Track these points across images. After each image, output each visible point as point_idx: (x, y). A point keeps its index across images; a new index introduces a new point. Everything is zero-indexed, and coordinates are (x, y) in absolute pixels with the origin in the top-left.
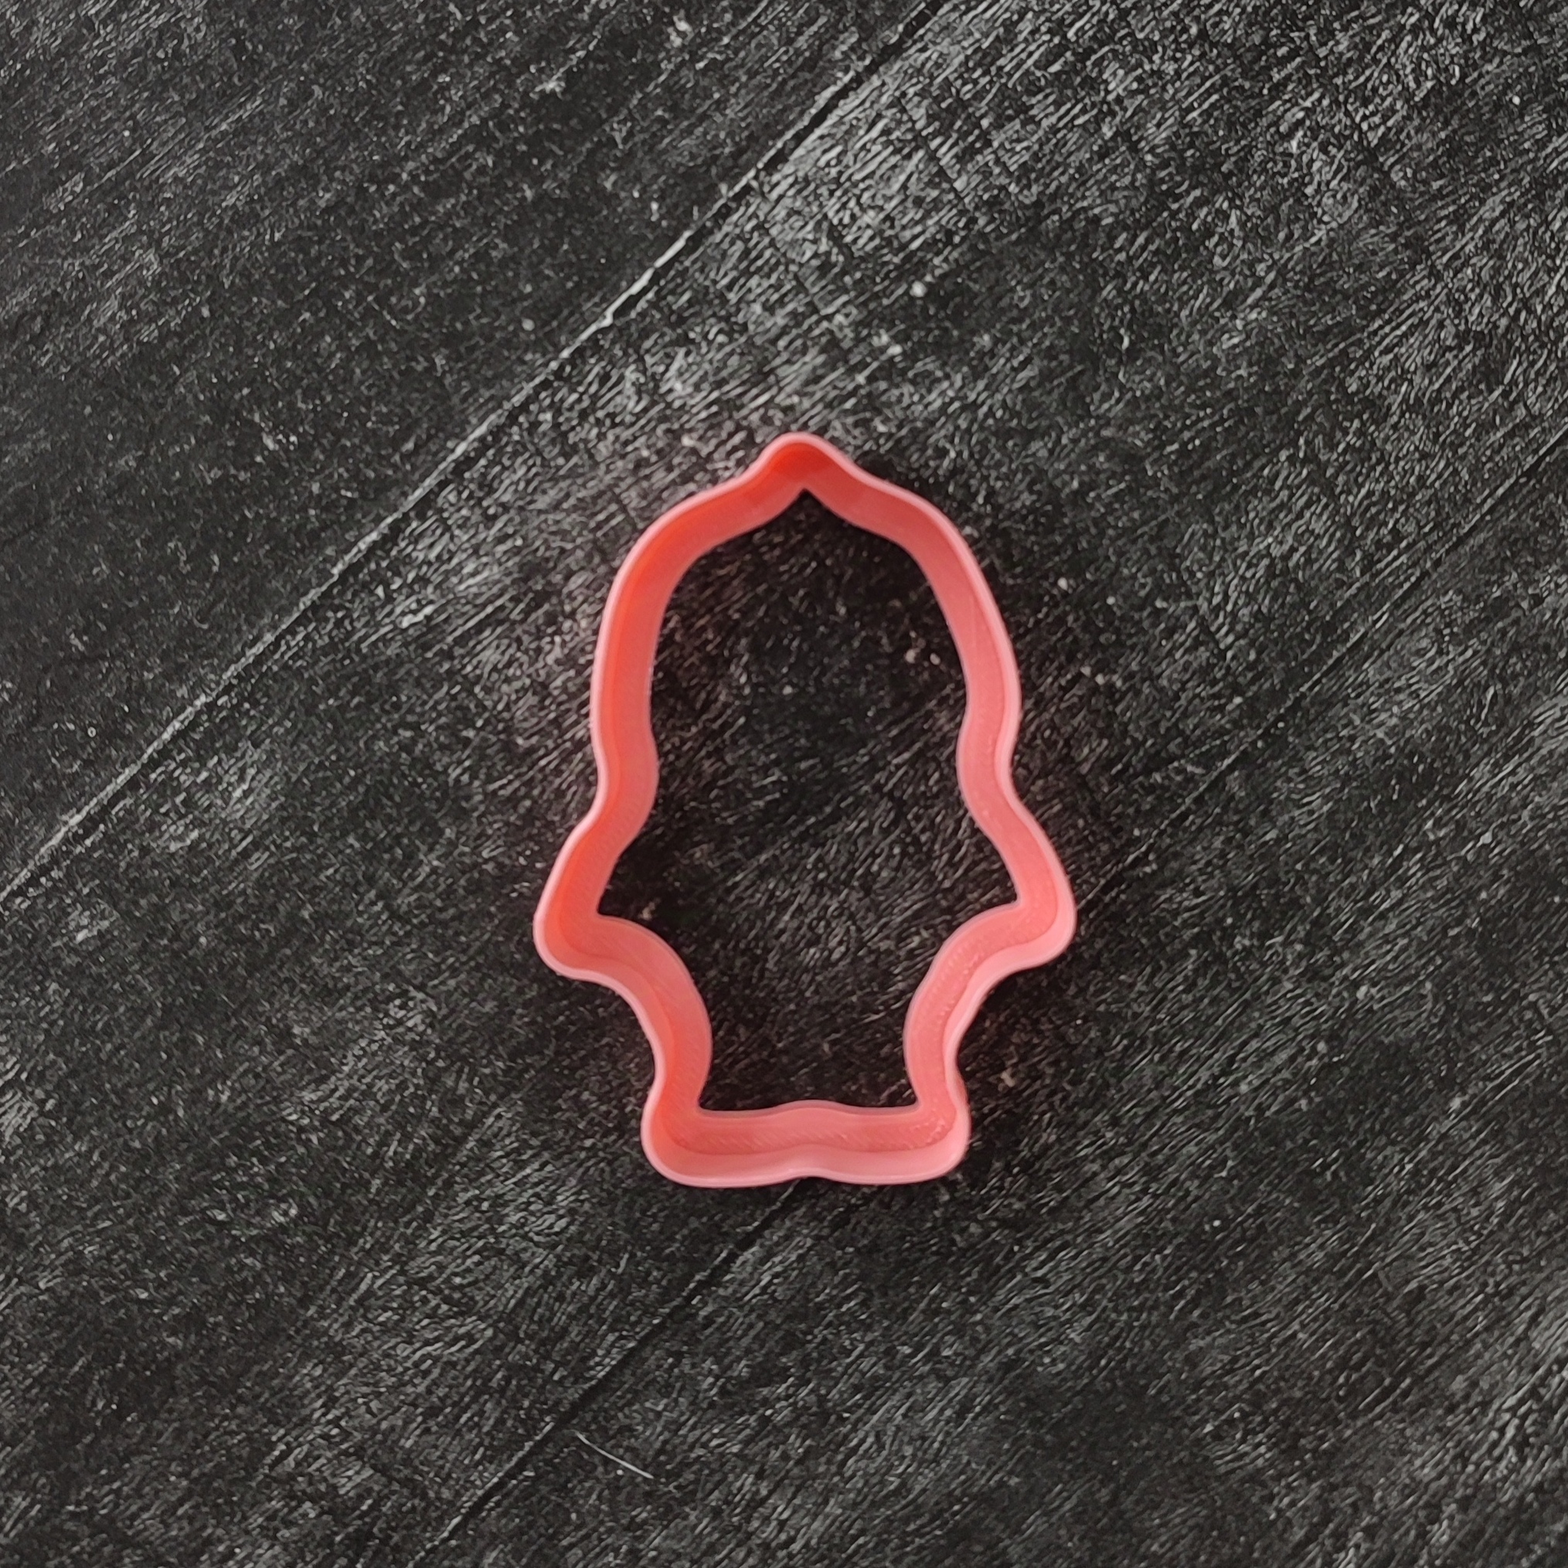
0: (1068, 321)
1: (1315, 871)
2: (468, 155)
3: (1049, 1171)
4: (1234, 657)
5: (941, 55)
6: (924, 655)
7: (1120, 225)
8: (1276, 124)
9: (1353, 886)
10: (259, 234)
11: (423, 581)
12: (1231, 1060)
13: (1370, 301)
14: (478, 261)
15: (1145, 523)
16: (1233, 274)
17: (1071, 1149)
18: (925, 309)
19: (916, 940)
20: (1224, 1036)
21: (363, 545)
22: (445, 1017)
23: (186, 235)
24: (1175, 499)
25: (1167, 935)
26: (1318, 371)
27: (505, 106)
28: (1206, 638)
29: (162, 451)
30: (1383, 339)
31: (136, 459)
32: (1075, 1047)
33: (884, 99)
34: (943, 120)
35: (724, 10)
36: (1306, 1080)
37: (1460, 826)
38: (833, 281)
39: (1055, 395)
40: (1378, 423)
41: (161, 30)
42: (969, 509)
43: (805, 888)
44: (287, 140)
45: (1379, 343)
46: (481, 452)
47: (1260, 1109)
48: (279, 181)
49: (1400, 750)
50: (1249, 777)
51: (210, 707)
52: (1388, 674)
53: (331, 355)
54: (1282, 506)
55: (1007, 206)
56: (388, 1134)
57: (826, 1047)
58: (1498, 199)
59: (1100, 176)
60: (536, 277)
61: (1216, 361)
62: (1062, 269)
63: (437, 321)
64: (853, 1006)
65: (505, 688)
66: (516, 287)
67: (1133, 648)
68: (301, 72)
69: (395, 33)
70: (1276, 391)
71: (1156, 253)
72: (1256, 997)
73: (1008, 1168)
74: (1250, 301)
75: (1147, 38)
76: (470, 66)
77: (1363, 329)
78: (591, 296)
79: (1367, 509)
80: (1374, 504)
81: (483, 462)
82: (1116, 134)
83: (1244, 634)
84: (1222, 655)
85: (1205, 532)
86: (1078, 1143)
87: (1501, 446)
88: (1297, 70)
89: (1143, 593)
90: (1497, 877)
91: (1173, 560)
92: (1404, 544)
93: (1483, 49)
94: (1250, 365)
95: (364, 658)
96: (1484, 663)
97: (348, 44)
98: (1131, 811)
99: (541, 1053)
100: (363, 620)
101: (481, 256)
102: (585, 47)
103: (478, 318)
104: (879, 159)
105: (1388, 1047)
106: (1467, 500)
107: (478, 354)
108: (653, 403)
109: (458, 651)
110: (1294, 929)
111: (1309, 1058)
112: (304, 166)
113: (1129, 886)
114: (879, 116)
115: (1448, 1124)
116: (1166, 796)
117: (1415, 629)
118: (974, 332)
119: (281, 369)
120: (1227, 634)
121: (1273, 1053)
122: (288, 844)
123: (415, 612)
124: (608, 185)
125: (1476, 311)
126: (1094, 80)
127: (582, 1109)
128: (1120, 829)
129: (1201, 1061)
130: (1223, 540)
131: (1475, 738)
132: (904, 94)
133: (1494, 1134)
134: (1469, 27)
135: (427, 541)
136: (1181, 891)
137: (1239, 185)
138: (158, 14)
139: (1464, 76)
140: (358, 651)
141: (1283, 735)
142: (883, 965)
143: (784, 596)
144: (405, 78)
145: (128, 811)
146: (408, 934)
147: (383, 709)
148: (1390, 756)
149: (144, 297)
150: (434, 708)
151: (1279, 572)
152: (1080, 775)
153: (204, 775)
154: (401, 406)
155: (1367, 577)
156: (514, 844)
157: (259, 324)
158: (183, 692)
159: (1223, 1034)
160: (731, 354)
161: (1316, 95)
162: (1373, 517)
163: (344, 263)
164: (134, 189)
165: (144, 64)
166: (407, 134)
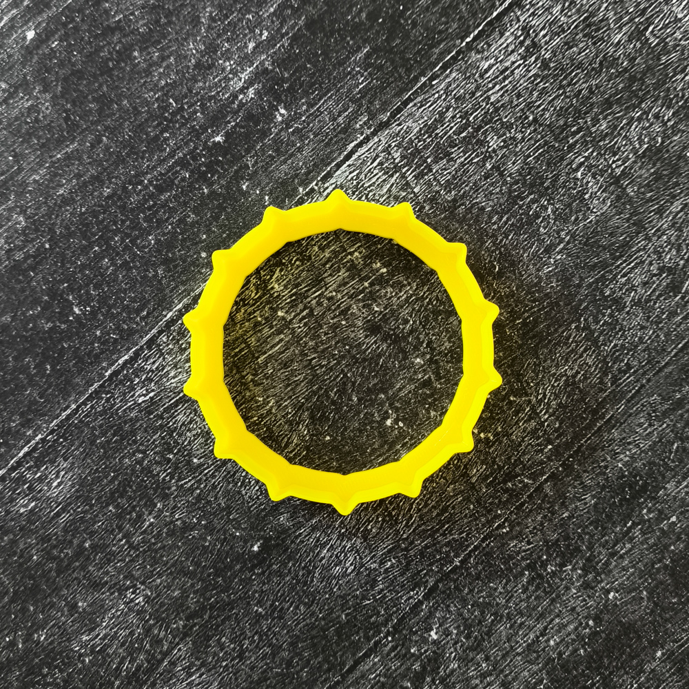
1: (588, 533)
2: (177, 172)
3: (454, 683)
4: (548, 426)
5: (408, 127)
6: (396, 421)
7: (494, 212)
8: (570, 164)
9: (607, 541)
10: (74, 209)
11: (150, 380)
12: (546, 628)
13: (616, 251)
14: (180, 224)
15: (505, 358)
16: (549, 236)
17: (464, 672)
18: (398, 251)
19: (389, 563)
20: (542, 616)
21: (120, 362)
22: (154, 598)
23: (38, 208)
24: (520, 347)
25: (513, 564)
26: (590, 285)
27: (196, 148)
28: (534, 415)
29: (23, 314)
30: (623, 269)
31: (11, 317)
32: (467, 620)
33: (380, 148)
34: (408, 158)
35: (303, 104)
36: (583, 639)
37: (661, 512)
38: (353, 236)
40: (620, 310)
41: (29, 109)
42: (419, 350)
43: (335, 536)
44: (89, 163)
45: (621, 272)
46: (179, 317)
47: (560, 654)
48: (85, 184)
49: (630, 473)
50: (555, 485)
51: (43, 440)
52: (624, 435)
53: (108, 268)
54: (572, 351)
55: (439, 201)
56: (123, 659)
57: (344, 617)
58: (679, 202)
59: (485, 187)
60: (209, 232)
61: (540, 278)
62: (466, 232)
63: (159, 251)
64: (357, 597)
65: (188, 434)
66: (198, 236)
67: (499, 420)
68: (98, 131)
69: (143, 113)
70: (570, 294)
71: (512, 225)
72: (558, 596)
73: (433, 681)
74: (557, 250)
75: (508, 121)
76: (179, 129)
77: (612, 264)
79: (614, 353)
80: (617, 351)
81: (180, 322)
82: (493, 167)
83: (553, 414)
84: (542, 424)
85: (535, 363)
86: (469, 669)
87: (681, 323)
88: (582, 137)
89: (504, 393)
90: (679, 539)
91: (519, 377)
92: (632, 371)
93: (673, 129)
94: (558, 281)
95: (120, 417)
96: (672, 431)
97: (120, 117)
98: (497, 501)
99: (202, 617)
100: (120, 399)
101: (182, 221)
102: (235, 121)
103: (179, 251)
104: (377, 177)
105: (624, 624)
106: (664, 350)
107: (179, 269)
108: (264, 295)
109: (166, 415)
110: (577, 562)
111: (585, 628)
112: (98, 176)
113: (495, 539)
114: (377, 156)
115: (655, 664)
116: (514, 494)
117: (637, 413)
119: (83, 274)
120: (545, 414)
121: (566, 626)
122: (79, 510)
123: (145, 395)
124: (244, 187)
125: (668, 257)
126: (482, 141)
127: (222, 647)
128: (491, 510)
129: (530, 629)
130: (543, 367)
131: (668, 468)
132: (390, 146)
133: (679, 670)
134: (666, 118)
135: (152, 361)
136: (521, 542)
137: (553, 193)
138: (27, 100)
139: (663, 142)
140: (117, 414)
141: (572, 465)
142: (372, 576)
143: (326, 391)
144: (147, 134)
146: (137, 556)
147: (128, 443)
148: (625, 476)
149: (18, 238)
150: (153, 443)
151: (571, 383)
152: (471, 483)
153: (39, 474)
154: (141, 293)
155: (614, 387)
156: (191, 512)
157: (73, 252)
158: (30, 432)
159: (541, 615)
160: (303, 271)
161: (590, 150)
162: (617, 357)
163: (115, 223)
164: (14, 185)
165: (20, 125)
166: (148, 161)
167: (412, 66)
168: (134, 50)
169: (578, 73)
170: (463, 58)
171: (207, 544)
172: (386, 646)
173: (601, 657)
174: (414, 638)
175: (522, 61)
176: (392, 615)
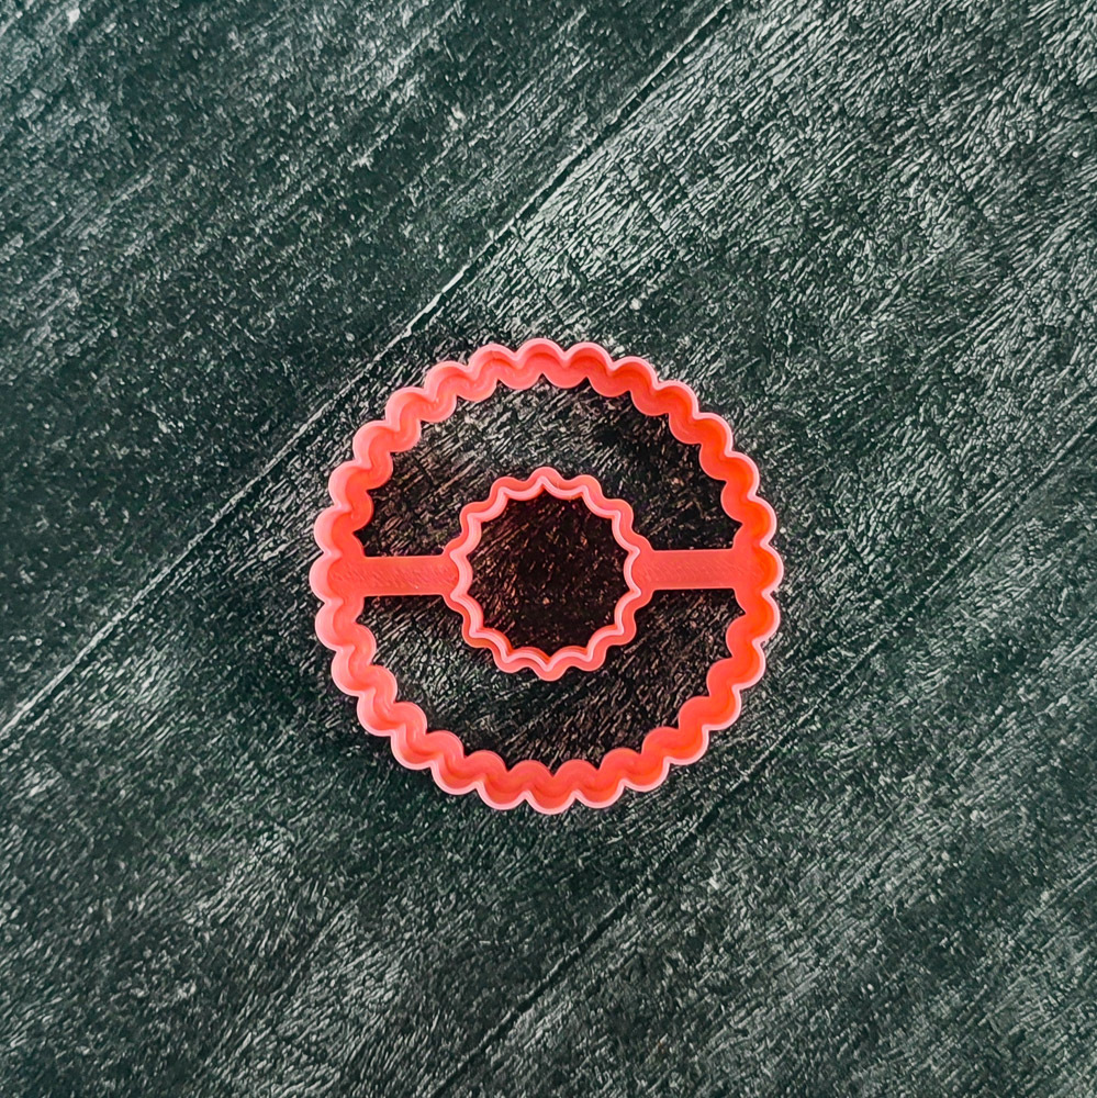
0: (747, 325)
1: (939, 727)
2: (303, 214)
4: (874, 571)
5: (649, 131)
7: (784, 253)
8: (898, 176)
9: (966, 738)
11: (279, 527)
12: (879, 867)
13: (970, 306)
14: (312, 291)
15: (807, 473)
16: (868, 288)
17: (761, 934)
18: (641, 319)
20: (873, 849)
21: (233, 501)
22: (301, 845)
23: (99, 277)
24: (829, 455)
25: (829, 776)
26: (933, 358)
27: (329, 177)
28: (854, 554)
29: (85, 436)
30: (980, 333)
31: (67, 441)
32: (762, 859)
33: (608, 164)
34: (651, 179)
35: (489, 102)
36: (934, 880)
37: (1044, 691)
38: (573, 300)
39: (739, 380)
40: (977, 395)
41: (77, 127)
44: (171, 206)
45: (977, 336)
46: (317, 432)
47: (901, 903)
49: (999, 636)
50: (888, 657)
51: (124, 622)
52: (989, 580)
53: (207, 363)
54: (908, 458)
55: (700, 242)
57: (580, 862)
59: (768, 218)
60: (356, 301)
61: (856, 351)
62: (742, 287)
63: (284, 335)
64: (599, 832)
66: (340, 310)
67: (800, 565)
68: (180, 155)
70: (902, 373)
71: (811, 273)
72: (896, 820)
73: (716, 949)
74: (881, 307)
75: (801, 115)
77: (965, 326)
78: (396, 315)
79: (971, 459)
80: (976, 455)
81: (319, 438)
82: (779, 187)
83: (882, 554)
84: (866, 568)
85: (851, 478)
87: (1069, 411)
88: (912, 136)
89: (806, 525)
90: (1072, 728)
91: (828, 499)
92: (998, 484)
93: (1050, 117)
94: (883, 355)
95: (236, 583)
96: (1059, 571)
97: (214, 134)
98: (801, 685)
99: (371, 871)
100: (235, 556)
101: (315, 288)
102: (387, 132)
103: (313, 333)
104: (605, 208)
105: (994, 855)
106: (1044, 451)
107: (314, 360)
110: (923, 769)
111: (937, 864)
113: (800, 740)
114: (604, 177)
115: (1039, 911)
116: (826, 675)
117: (1008, 547)
118: (677, 335)
119: (172, 374)
120: (869, 554)
121: (908, 862)
122: (183, 721)
123: (272, 550)
124: (406, 233)
125: (1048, 311)
126: (762, 148)
128: (793, 698)
129: (857, 868)
130: (865, 484)
131: (1055, 626)
132: (622, 161)
133: (1074, 918)
134: (1040, 101)
135: (280, 497)
136: (839, 743)
137: (872, 222)
139: (1036, 137)
140: (232, 578)
141: (912, 627)
144: (256, 158)
145: (67, 700)
146: (272, 785)
147: (250, 621)
148: (991, 641)
149: (69, 323)
150: (288, 619)
151: (907, 508)
153: (121, 672)
154: (259, 399)
155: (972, 510)
156: (347, 718)
157: (154, 341)
158: (104, 611)
159: (871, 848)
161: (927, 154)
162: (976, 465)
163: (215, 295)
164: (60, 244)
165: (65, 153)
166: (258, 198)
167: (652, 36)
168: (231, 30)
169: (905, 38)
170: (729, 22)
171: (374, 764)
172: (643, 902)
173: (962, 905)
174: (686, 889)
175: (819, 22)
176: (651, 857)
